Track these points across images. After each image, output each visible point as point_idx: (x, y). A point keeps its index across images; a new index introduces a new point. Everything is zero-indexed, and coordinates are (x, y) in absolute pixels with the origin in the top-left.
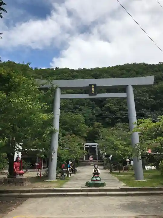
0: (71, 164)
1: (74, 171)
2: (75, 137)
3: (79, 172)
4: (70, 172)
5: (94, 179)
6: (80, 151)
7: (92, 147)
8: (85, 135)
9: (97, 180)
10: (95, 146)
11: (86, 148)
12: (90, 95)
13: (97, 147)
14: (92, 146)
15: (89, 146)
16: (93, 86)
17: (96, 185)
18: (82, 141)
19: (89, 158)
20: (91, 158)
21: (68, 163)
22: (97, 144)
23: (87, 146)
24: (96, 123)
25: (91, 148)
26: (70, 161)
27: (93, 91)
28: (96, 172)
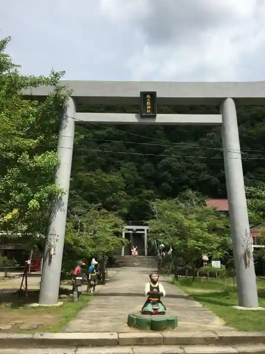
0: (96, 265)
1: (101, 279)
2: (107, 213)
3: (113, 280)
4: (92, 282)
5: (150, 308)
6: (116, 240)
7: (138, 232)
8: (125, 211)
9: (156, 312)
10: (143, 230)
11: (126, 234)
12: (142, 117)
13: (145, 232)
14: (138, 230)
15: (132, 230)
16: (148, 96)
17: (154, 326)
18: (120, 221)
19: (131, 252)
20: (134, 251)
21: (90, 264)
22: (146, 228)
23: (129, 230)
24: (145, 192)
25: (135, 235)
26: (94, 260)
27: (149, 107)
28: (155, 290)
